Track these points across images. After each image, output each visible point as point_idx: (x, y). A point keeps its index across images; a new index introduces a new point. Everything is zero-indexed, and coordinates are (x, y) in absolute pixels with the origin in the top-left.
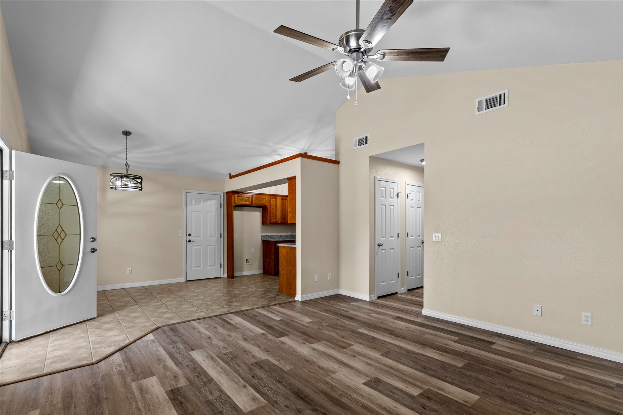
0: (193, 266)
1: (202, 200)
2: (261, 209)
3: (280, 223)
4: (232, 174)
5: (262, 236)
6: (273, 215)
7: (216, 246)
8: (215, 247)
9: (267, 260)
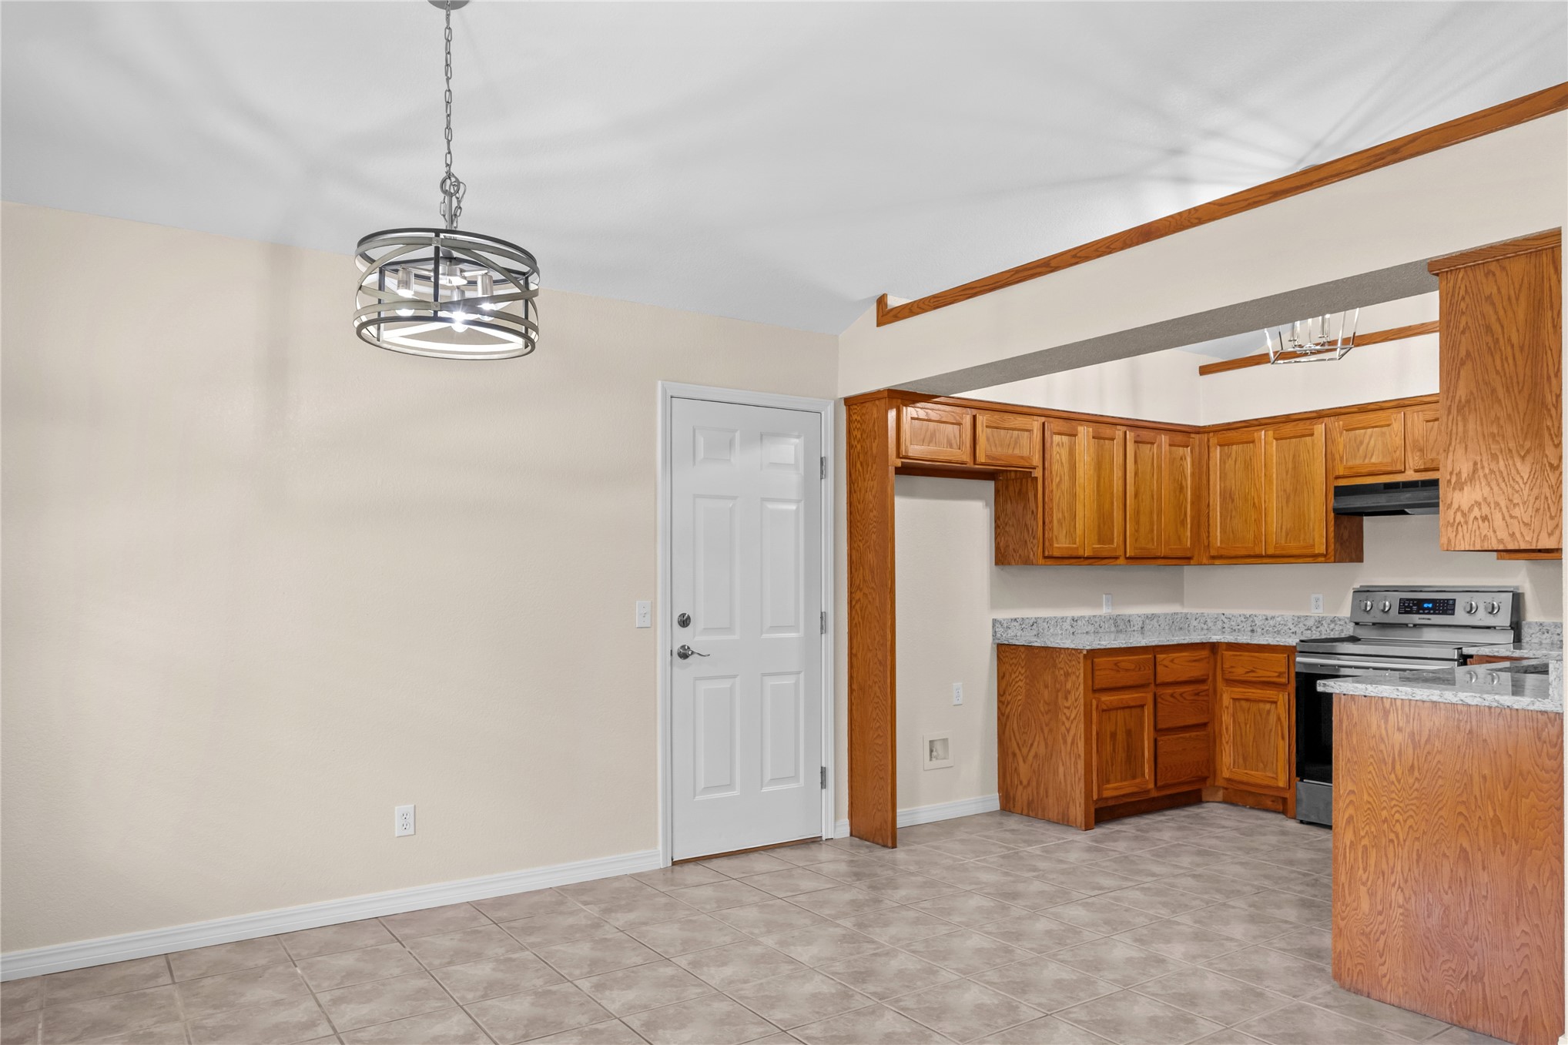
0: (701, 784)
1: (738, 435)
2: (989, 486)
3: (1088, 558)
4: (894, 302)
5: (995, 621)
6: (1060, 515)
7: (802, 675)
8: (797, 684)
9: (1032, 745)
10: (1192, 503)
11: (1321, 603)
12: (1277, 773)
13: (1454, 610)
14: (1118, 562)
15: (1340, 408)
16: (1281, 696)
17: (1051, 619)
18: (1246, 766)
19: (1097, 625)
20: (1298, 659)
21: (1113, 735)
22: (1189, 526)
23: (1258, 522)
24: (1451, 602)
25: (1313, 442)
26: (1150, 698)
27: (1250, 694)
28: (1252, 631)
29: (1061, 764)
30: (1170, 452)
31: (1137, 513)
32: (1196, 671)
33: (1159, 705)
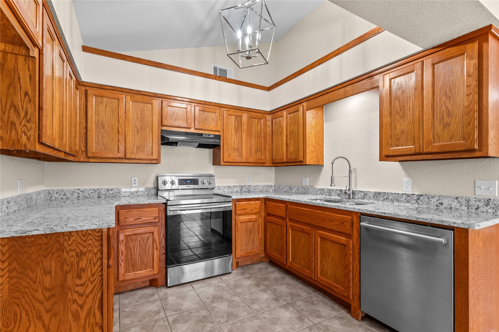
10: (79, 124)
12: (153, 268)
13: (198, 183)
16: (156, 228)
18: (134, 270)
19: (19, 204)
22: (78, 138)
24: (197, 180)
25: (152, 107)
27: (137, 231)
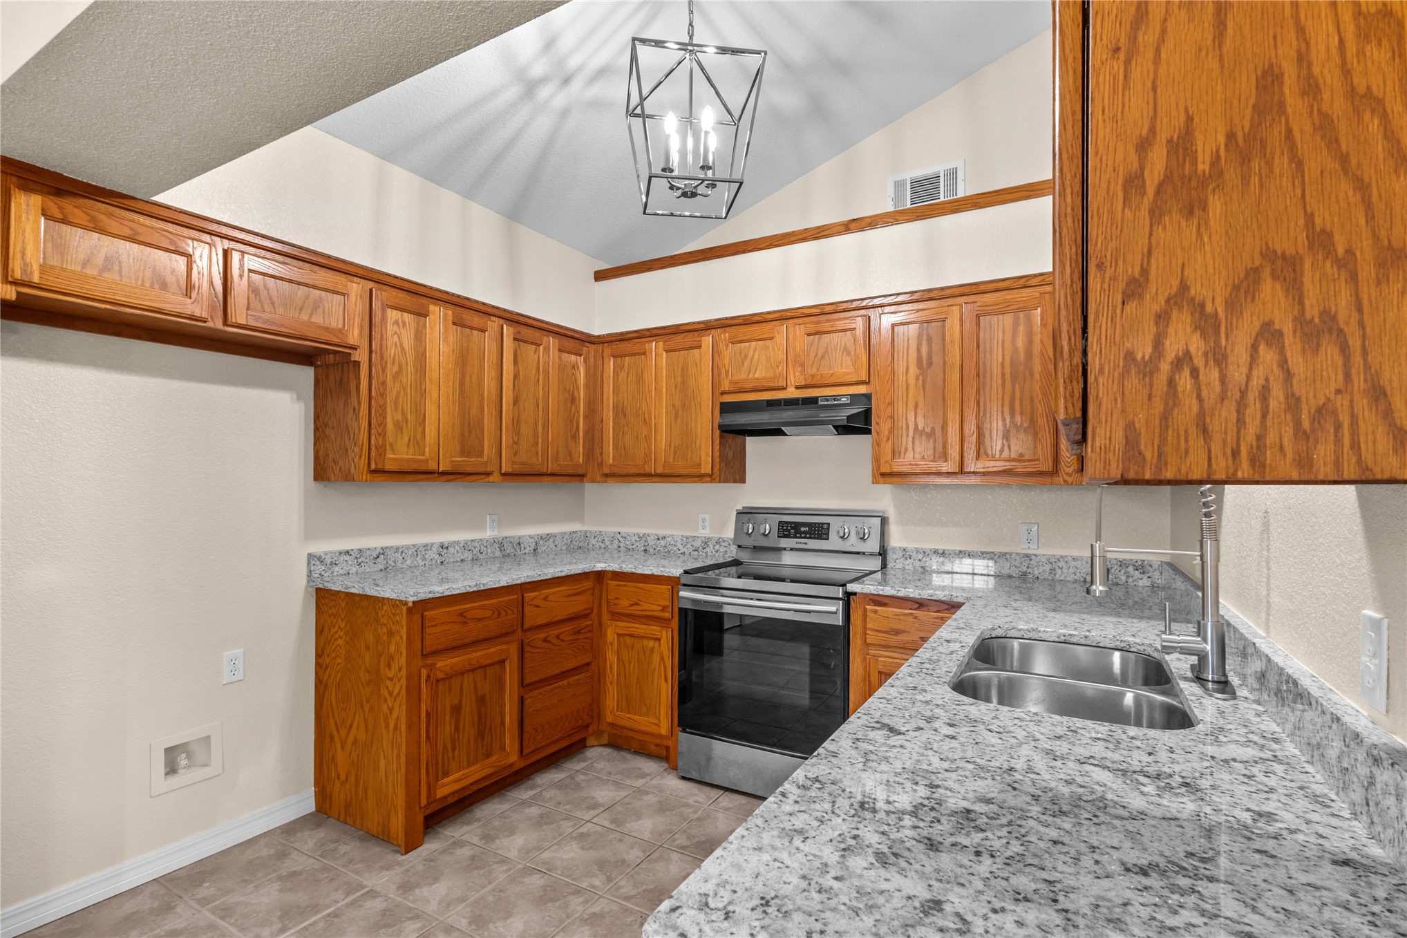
2: (306, 375)
3: (444, 473)
5: (310, 556)
6: (399, 417)
9: (351, 727)
10: (586, 417)
11: (707, 524)
12: (659, 720)
13: (828, 534)
14: (491, 478)
15: (727, 319)
16: (664, 632)
17: (408, 547)
18: (629, 709)
19: (476, 551)
20: (682, 594)
21: (456, 710)
22: (581, 441)
23: (648, 438)
24: (825, 526)
25: (700, 354)
26: (513, 649)
27: (635, 629)
28: (645, 550)
29: (382, 757)
30: (560, 358)
31: (516, 422)
32: (579, 604)
33: (527, 655)
